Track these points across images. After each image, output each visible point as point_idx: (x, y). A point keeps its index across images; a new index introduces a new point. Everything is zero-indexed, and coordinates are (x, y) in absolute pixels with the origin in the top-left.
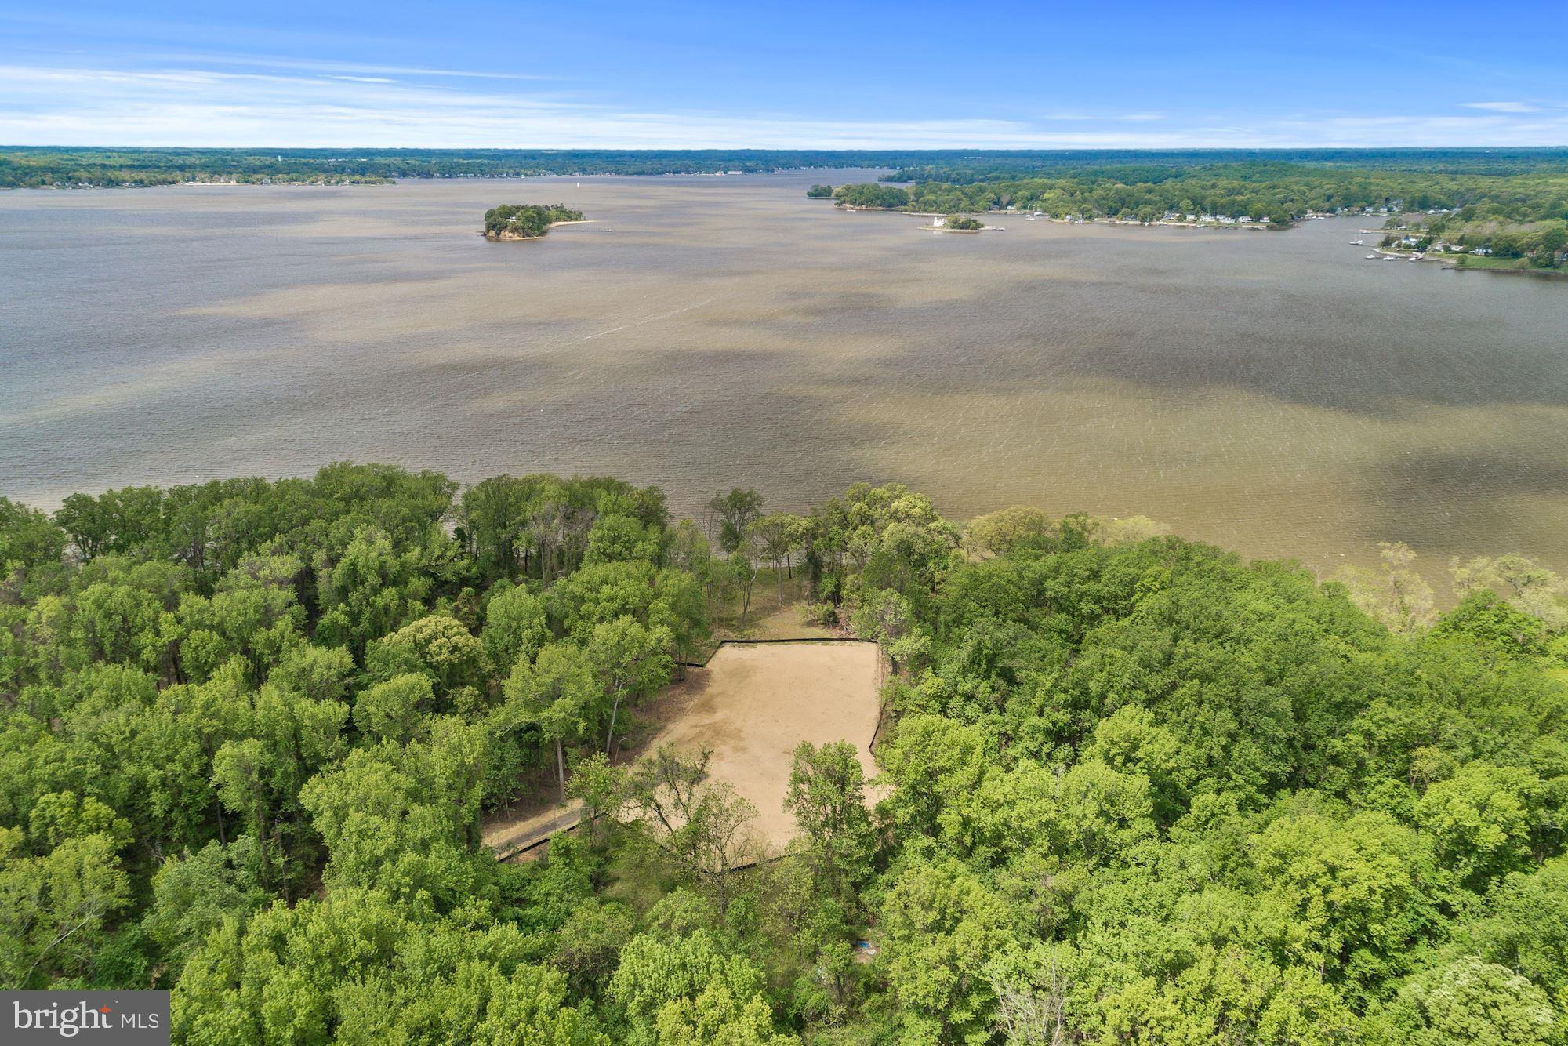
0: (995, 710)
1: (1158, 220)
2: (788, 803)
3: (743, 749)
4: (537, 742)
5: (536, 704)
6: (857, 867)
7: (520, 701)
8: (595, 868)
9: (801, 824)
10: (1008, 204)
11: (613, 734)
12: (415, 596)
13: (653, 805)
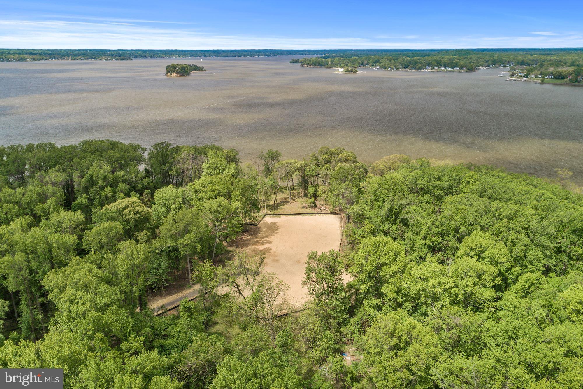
0: (399, 239)
1: (424, 69)
2: (305, 283)
3: (277, 261)
4: (177, 257)
5: (175, 237)
6: (340, 315)
7: (168, 236)
8: (205, 318)
9: (311, 294)
10: (366, 65)
11: (215, 253)
12: (121, 191)
13: (235, 285)
